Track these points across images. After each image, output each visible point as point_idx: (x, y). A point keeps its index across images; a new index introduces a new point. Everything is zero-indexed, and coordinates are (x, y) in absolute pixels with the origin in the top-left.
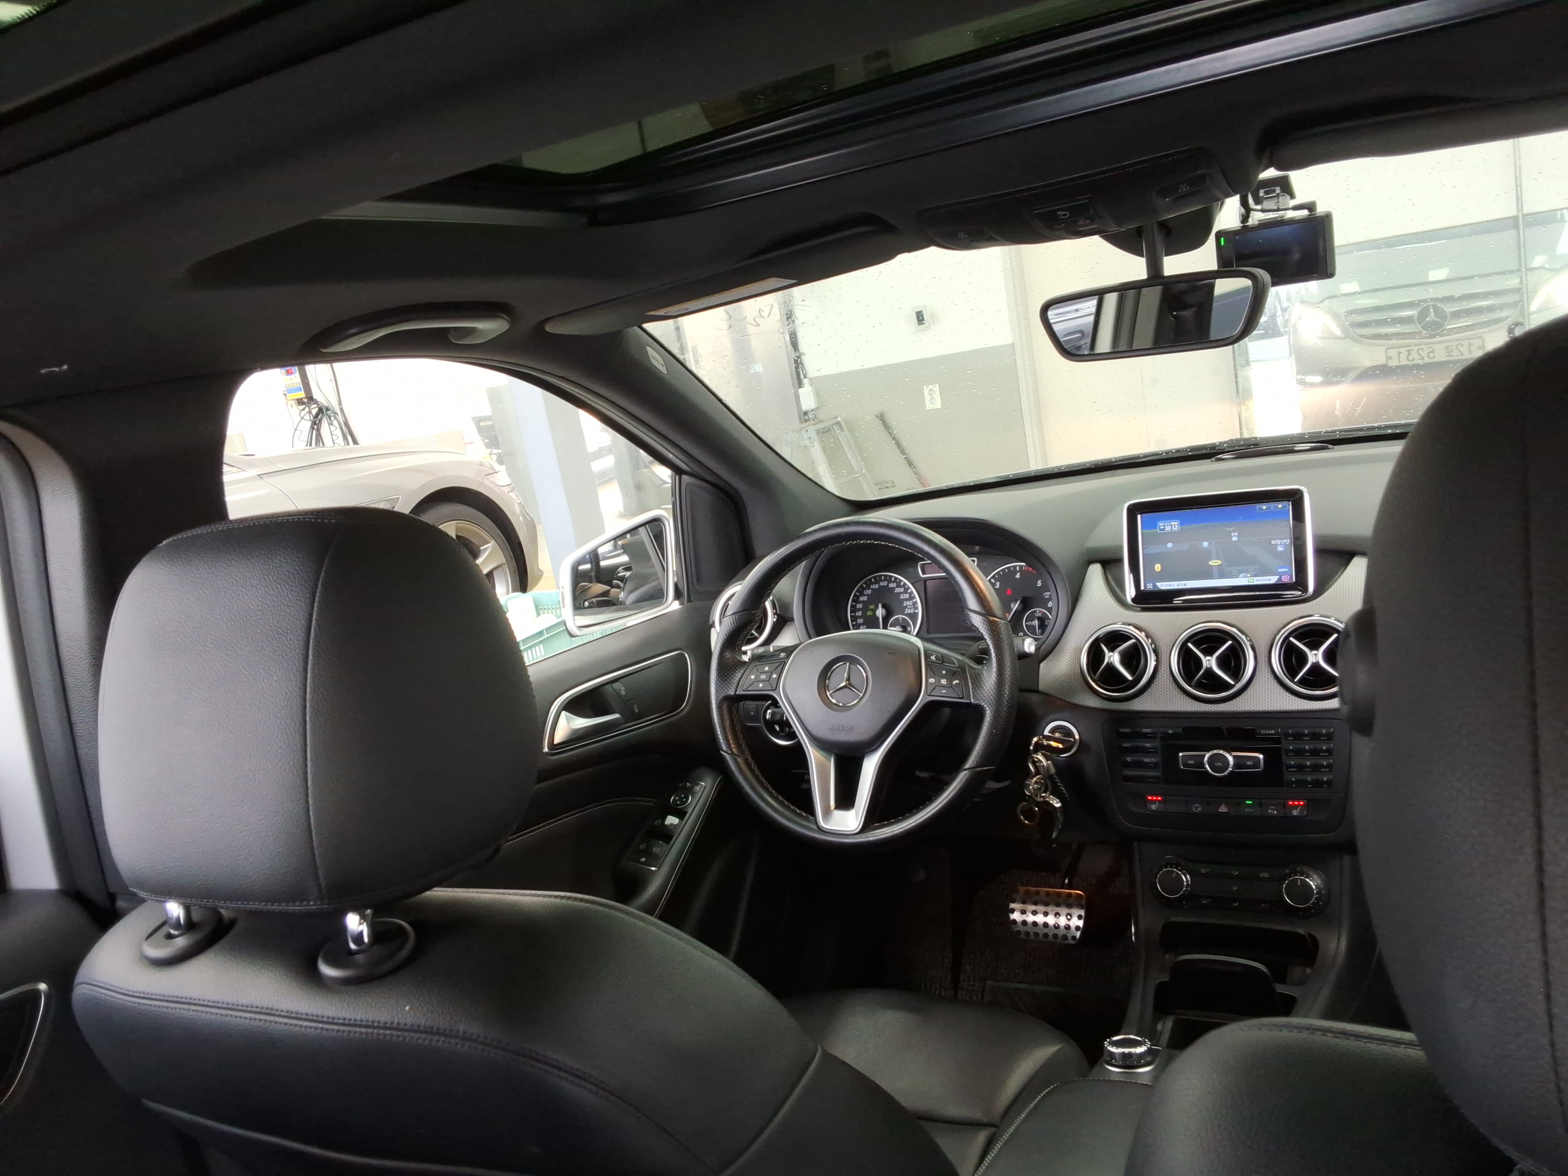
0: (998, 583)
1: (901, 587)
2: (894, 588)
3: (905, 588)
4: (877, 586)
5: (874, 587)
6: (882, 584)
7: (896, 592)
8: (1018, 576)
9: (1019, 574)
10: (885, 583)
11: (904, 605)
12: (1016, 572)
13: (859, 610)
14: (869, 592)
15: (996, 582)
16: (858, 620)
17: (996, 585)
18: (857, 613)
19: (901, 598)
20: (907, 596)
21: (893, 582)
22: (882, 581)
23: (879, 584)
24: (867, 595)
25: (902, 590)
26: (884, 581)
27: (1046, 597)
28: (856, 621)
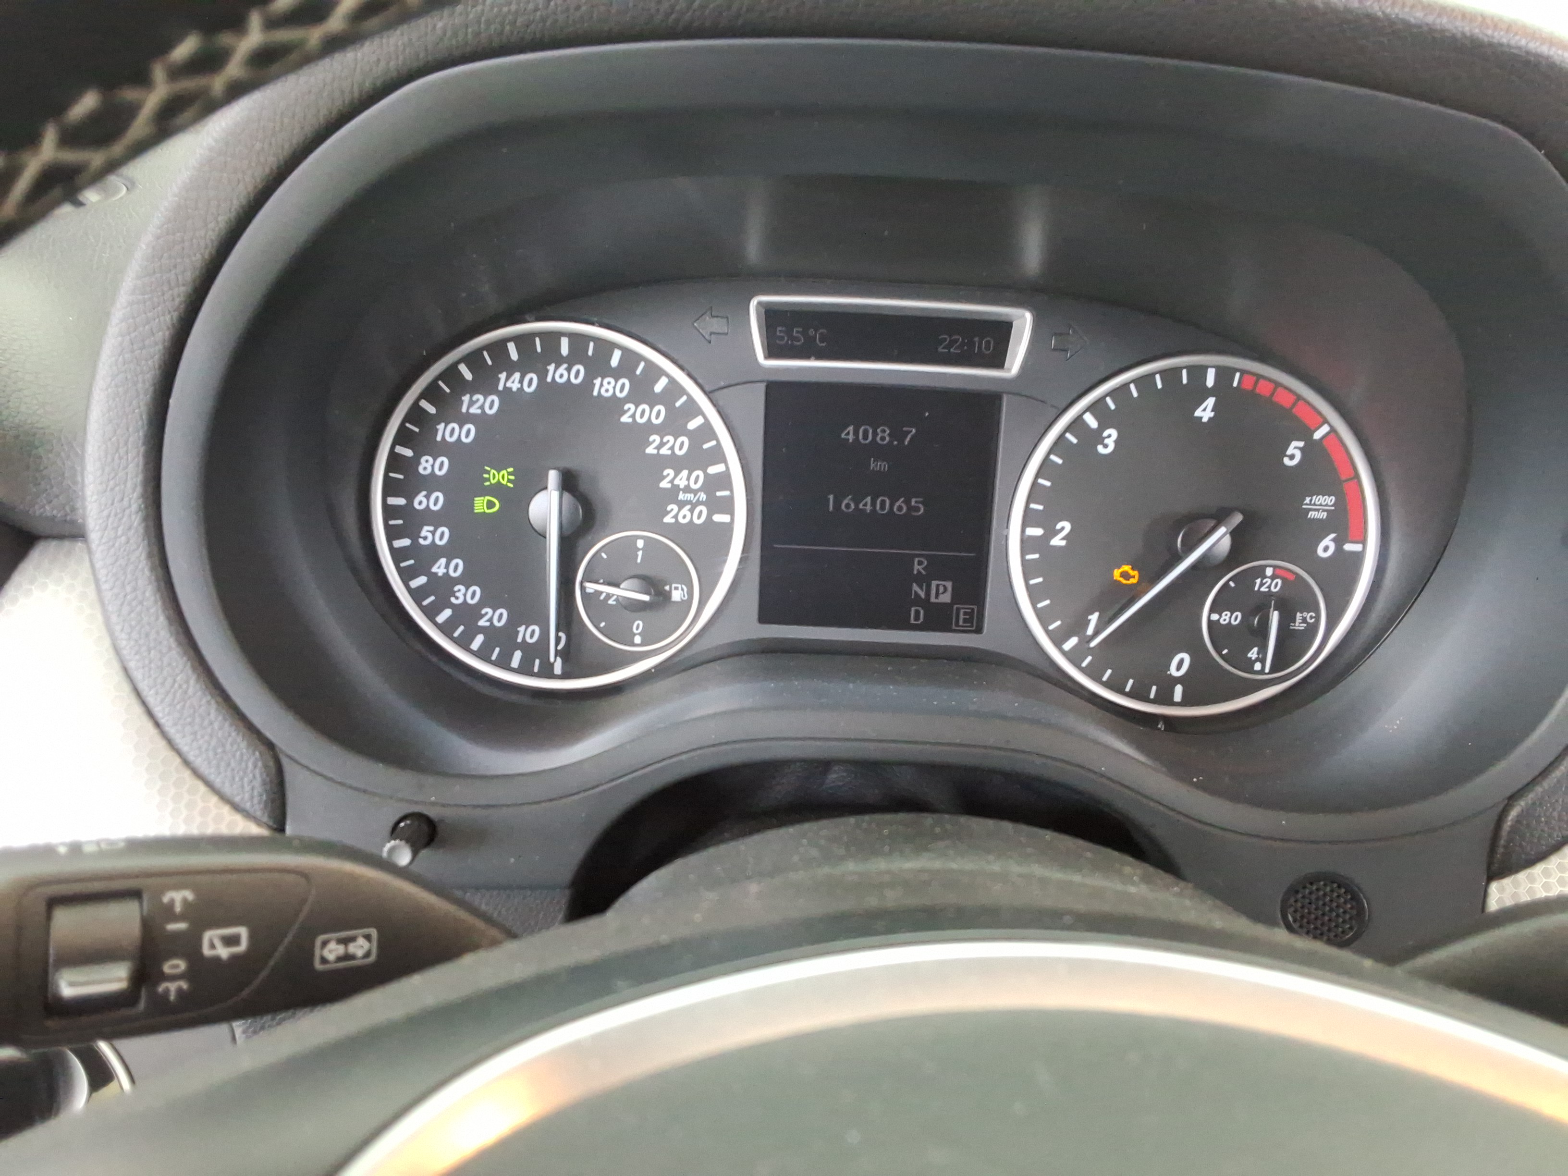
0: (1111, 435)
1: (653, 400)
2: (615, 405)
3: (670, 408)
4: (530, 383)
5: (514, 386)
6: (558, 374)
7: (625, 419)
8: (1205, 412)
9: (1211, 402)
10: (577, 374)
11: (665, 484)
12: (1203, 393)
13: (431, 483)
14: (490, 405)
15: (1103, 427)
16: (426, 531)
17: (1101, 441)
18: (421, 497)
19: (651, 450)
20: (681, 446)
21: (616, 374)
22: (559, 361)
23: (543, 375)
24: (480, 420)
25: (657, 414)
26: (571, 361)
27: (1312, 515)
28: (415, 536)
